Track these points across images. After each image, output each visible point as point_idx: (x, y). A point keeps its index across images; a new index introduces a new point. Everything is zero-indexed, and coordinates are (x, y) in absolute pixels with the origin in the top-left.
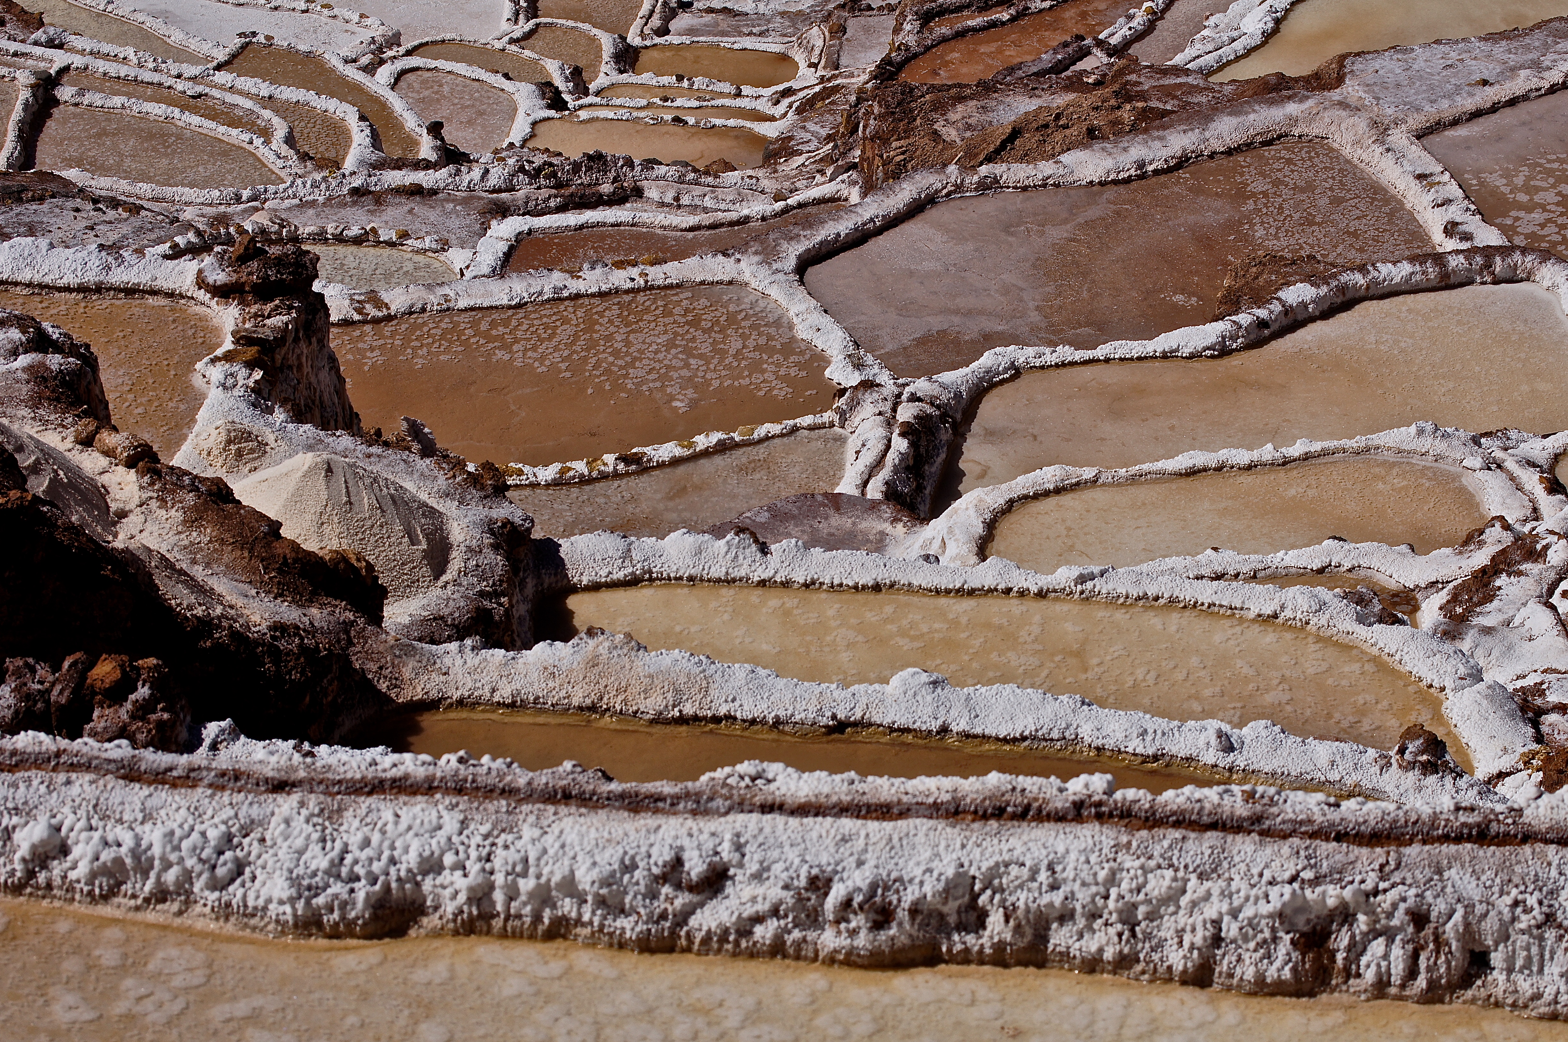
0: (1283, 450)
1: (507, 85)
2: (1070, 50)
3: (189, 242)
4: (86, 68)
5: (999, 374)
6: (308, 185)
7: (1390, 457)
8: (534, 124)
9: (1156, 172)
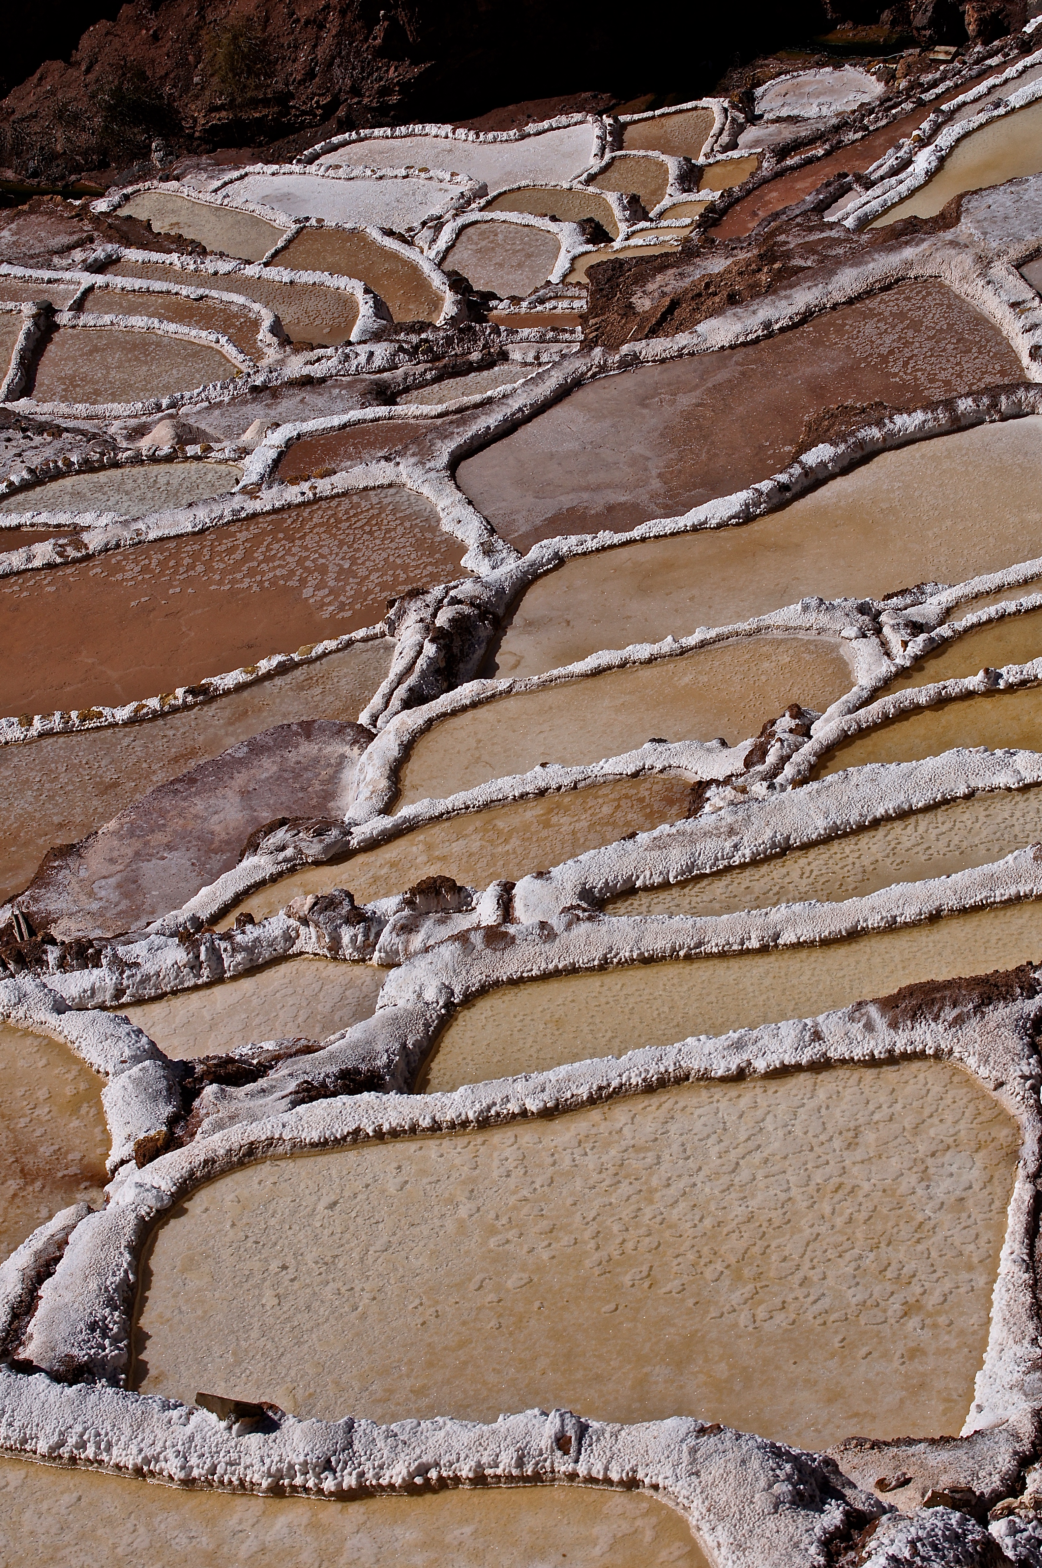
0: (684, 640)
1: (553, 227)
2: (831, 189)
3: (22, 480)
4: (107, 286)
5: (543, 565)
6: (218, 388)
7: (778, 634)
8: (574, 259)
9: (782, 330)
